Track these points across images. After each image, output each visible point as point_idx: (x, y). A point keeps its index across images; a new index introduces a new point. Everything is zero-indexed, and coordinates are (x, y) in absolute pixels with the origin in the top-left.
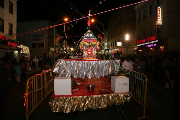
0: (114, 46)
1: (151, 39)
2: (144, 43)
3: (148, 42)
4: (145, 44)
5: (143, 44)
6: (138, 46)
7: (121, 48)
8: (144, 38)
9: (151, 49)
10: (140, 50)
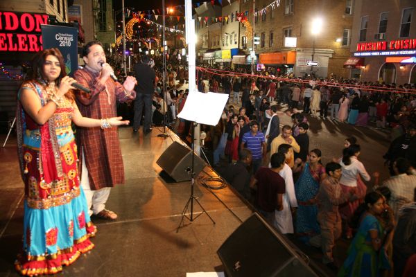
0: (266, 45)
1: (404, 44)
2: (380, 51)
3: (395, 50)
4: (384, 53)
5: (375, 54)
6: (356, 54)
7: (295, 52)
9: (402, 68)
10: (364, 67)
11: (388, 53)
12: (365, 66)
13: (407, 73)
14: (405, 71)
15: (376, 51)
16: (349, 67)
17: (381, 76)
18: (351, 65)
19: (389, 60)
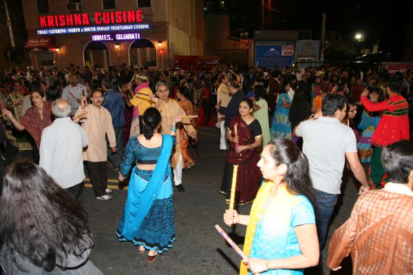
1: (116, 18)
2: (82, 26)
4: (87, 29)
5: (74, 30)
6: (40, 32)
8: (77, 9)
9: (117, 47)
10: (58, 50)
11: (94, 29)
12: (59, 48)
13: (123, 53)
14: (121, 52)
15: (74, 26)
16: (36, 50)
17: (87, 59)
18: (38, 47)
19: (97, 38)
